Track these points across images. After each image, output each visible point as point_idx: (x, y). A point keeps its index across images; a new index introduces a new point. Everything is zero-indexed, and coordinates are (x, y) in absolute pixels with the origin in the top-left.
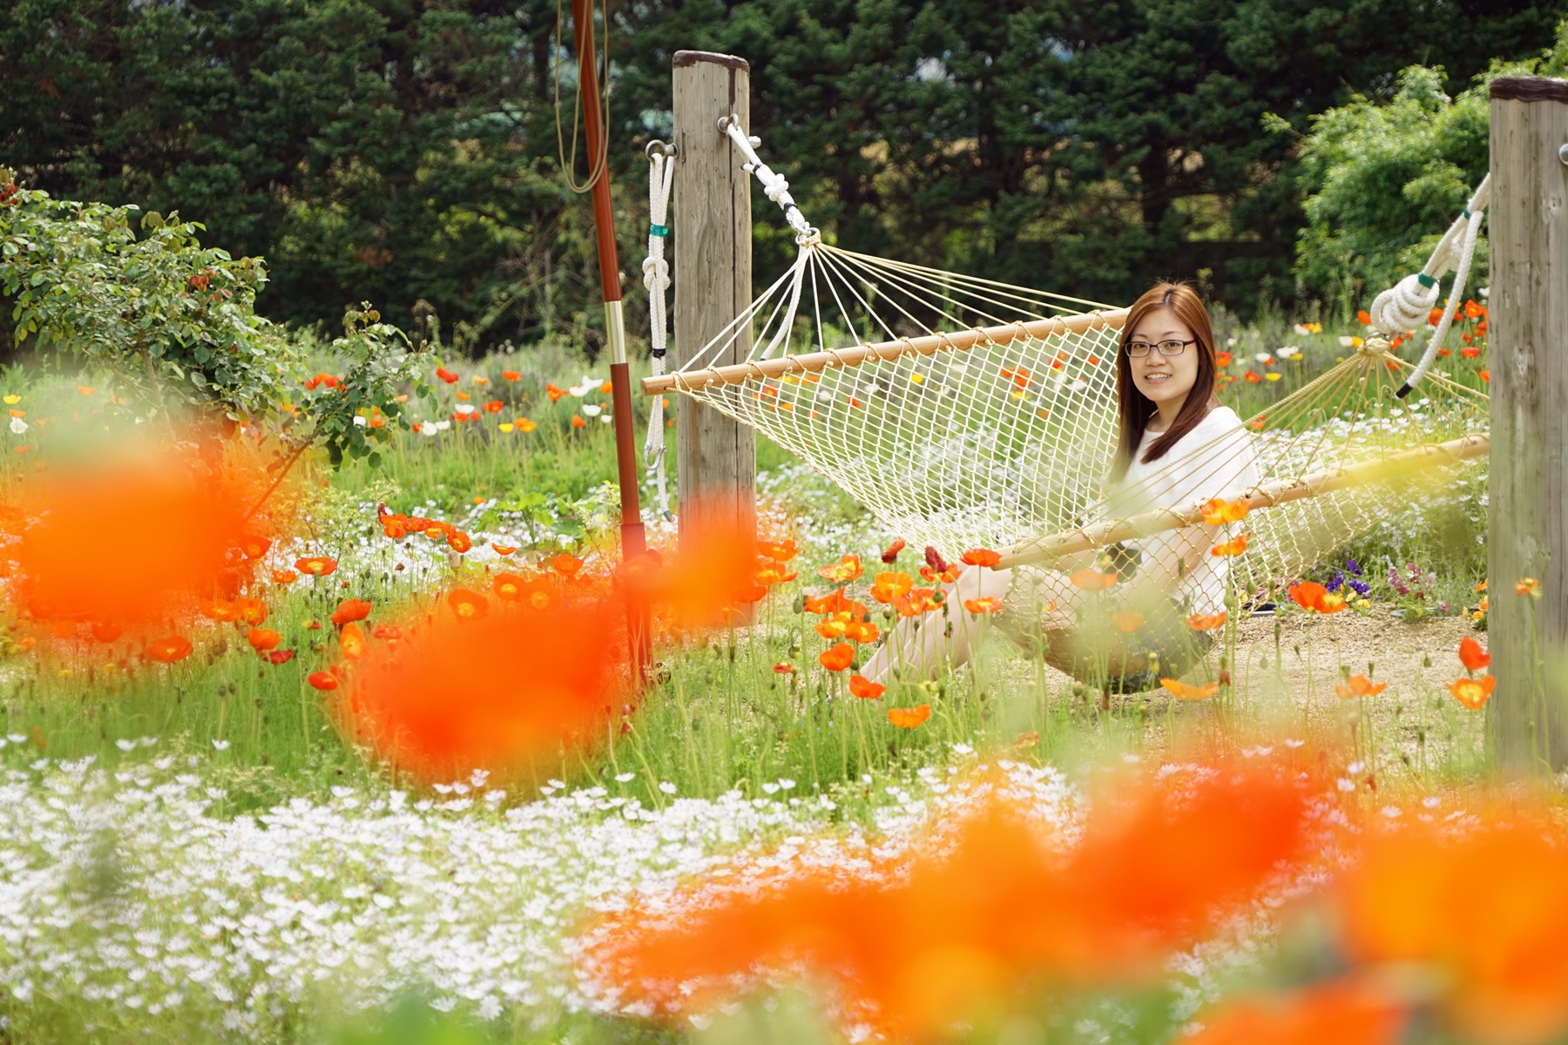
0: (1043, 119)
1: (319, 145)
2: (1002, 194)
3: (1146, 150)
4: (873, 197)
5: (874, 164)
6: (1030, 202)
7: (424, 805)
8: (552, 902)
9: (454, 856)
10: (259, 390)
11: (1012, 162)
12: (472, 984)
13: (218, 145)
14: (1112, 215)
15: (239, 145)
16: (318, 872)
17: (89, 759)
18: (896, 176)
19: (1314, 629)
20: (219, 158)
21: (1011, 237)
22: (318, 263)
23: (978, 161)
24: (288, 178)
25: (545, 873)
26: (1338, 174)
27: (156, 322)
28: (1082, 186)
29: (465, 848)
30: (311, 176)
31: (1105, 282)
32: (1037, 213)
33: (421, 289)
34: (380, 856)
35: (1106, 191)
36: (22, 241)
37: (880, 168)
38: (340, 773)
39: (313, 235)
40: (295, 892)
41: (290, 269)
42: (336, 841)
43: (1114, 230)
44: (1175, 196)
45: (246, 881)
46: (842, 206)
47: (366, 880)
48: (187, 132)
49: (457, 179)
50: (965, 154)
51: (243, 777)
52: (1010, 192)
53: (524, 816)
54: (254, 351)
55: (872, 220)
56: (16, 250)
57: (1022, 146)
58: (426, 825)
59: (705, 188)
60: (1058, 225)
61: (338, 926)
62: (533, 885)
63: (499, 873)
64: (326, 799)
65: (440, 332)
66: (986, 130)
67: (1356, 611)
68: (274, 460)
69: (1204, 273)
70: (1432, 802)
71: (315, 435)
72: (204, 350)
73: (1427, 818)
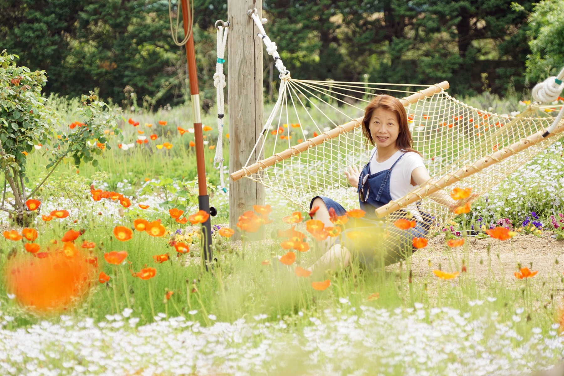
0: (413, 4)
1: (83, 15)
2: (394, 38)
3: (459, 19)
4: (335, 39)
5: (336, 24)
6: (407, 42)
7: (102, 324)
8: (156, 369)
9: (114, 348)
10: (43, 131)
11: (399, 24)
13: (38, 14)
14: (444, 48)
15: (47, 15)
16: (52, 355)
18: (346, 30)
20: (38, 21)
21: (398, 58)
22: (83, 68)
23: (383, 23)
24: (70, 30)
25: (155, 356)
26: (545, 30)
28: (431, 35)
29: (119, 344)
30: (80, 29)
32: (410, 47)
33: (130, 80)
34: (81, 348)
35: (442, 37)
37: (339, 27)
38: (65, 309)
39: (81, 55)
40: (41, 364)
41: (70, 71)
42: (61, 341)
43: (445, 55)
44: (472, 40)
45: (19, 359)
46: (320, 44)
47: (74, 358)
48: (24, 9)
49: (146, 30)
50: (378, 20)
51: (21, 311)
52: (398, 37)
53: (147, 329)
54: (40, 113)
55: (335, 50)
57: (403, 17)
58: (102, 333)
59: (242, 42)
60: (420, 52)
62: (148, 361)
63: (134, 356)
64: (58, 321)
65: (138, 101)
66: (388, 9)
67: (535, 235)
68: (49, 163)
69: (484, 75)
70: (556, 326)
71: (68, 152)
72: (18, 113)
73: (553, 333)
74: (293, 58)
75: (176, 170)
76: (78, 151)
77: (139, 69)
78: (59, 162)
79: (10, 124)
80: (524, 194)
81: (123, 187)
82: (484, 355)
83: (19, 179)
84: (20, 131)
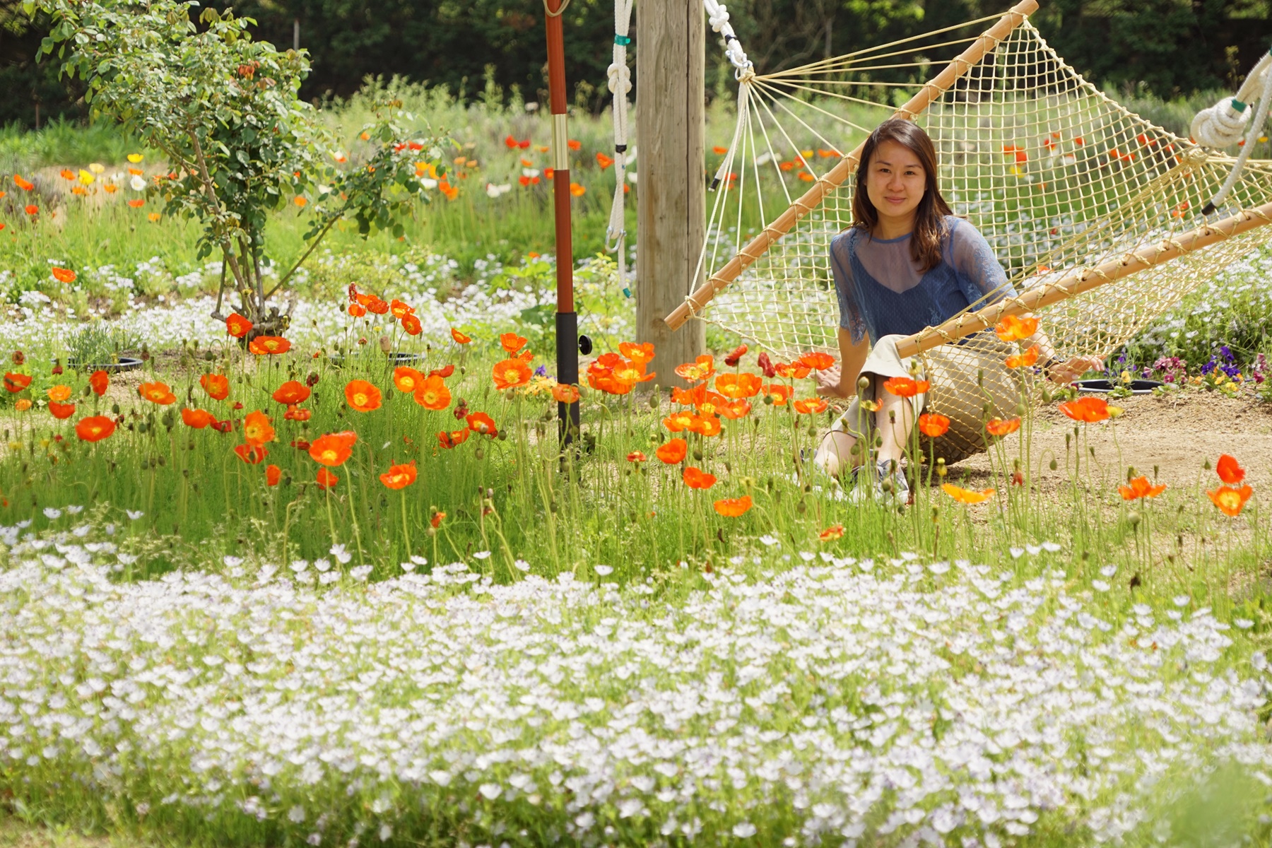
8: (385, 674)
9: (313, 627)
10: (299, 166)
12: (299, 751)
16: (193, 638)
17: (24, 524)
19: (1185, 409)
21: (1076, 13)
22: (471, 26)
25: (389, 644)
27: (202, 107)
31: (1155, 53)
36: (91, 32)
38: (239, 543)
40: (168, 656)
41: (447, 31)
43: (1165, 9)
45: (126, 645)
51: (152, 545)
54: (295, 133)
56: (87, 40)
59: (663, 3)
61: (199, 690)
67: (1224, 393)
68: (310, 229)
69: (1231, 50)
70: (1182, 601)
71: (345, 209)
72: (250, 131)
73: (1175, 615)
74: (873, 12)
75: (591, 237)
76: (364, 207)
77: (578, 28)
78: (330, 226)
79: (233, 152)
80: (1225, 305)
81: (487, 269)
82: (1029, 660)
83: (250, 258)
84: (254, 166)
